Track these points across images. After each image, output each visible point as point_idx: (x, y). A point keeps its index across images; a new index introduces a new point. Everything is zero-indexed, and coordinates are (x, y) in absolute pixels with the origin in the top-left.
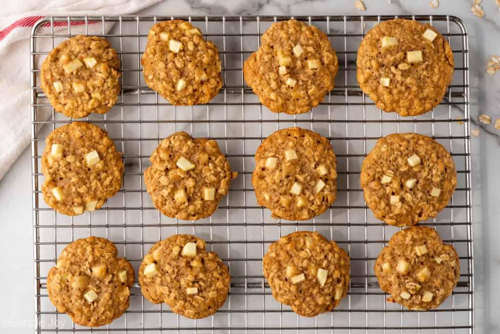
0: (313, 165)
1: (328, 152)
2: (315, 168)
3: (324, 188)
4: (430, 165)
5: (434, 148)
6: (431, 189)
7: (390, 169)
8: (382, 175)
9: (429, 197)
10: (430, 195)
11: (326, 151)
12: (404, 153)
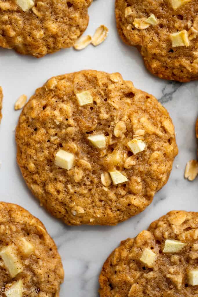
0: (151, 275)
1: (117, 265)
2: (151, 270)
3: (170, 238)
4: (54, 133)
5: (28, 145)
6: (84, 107)
7: (100, 182)
8: (117, 186)
9: (98, 101)
10: (95, 103)
11: (118, 268)
12: (65, 180)
